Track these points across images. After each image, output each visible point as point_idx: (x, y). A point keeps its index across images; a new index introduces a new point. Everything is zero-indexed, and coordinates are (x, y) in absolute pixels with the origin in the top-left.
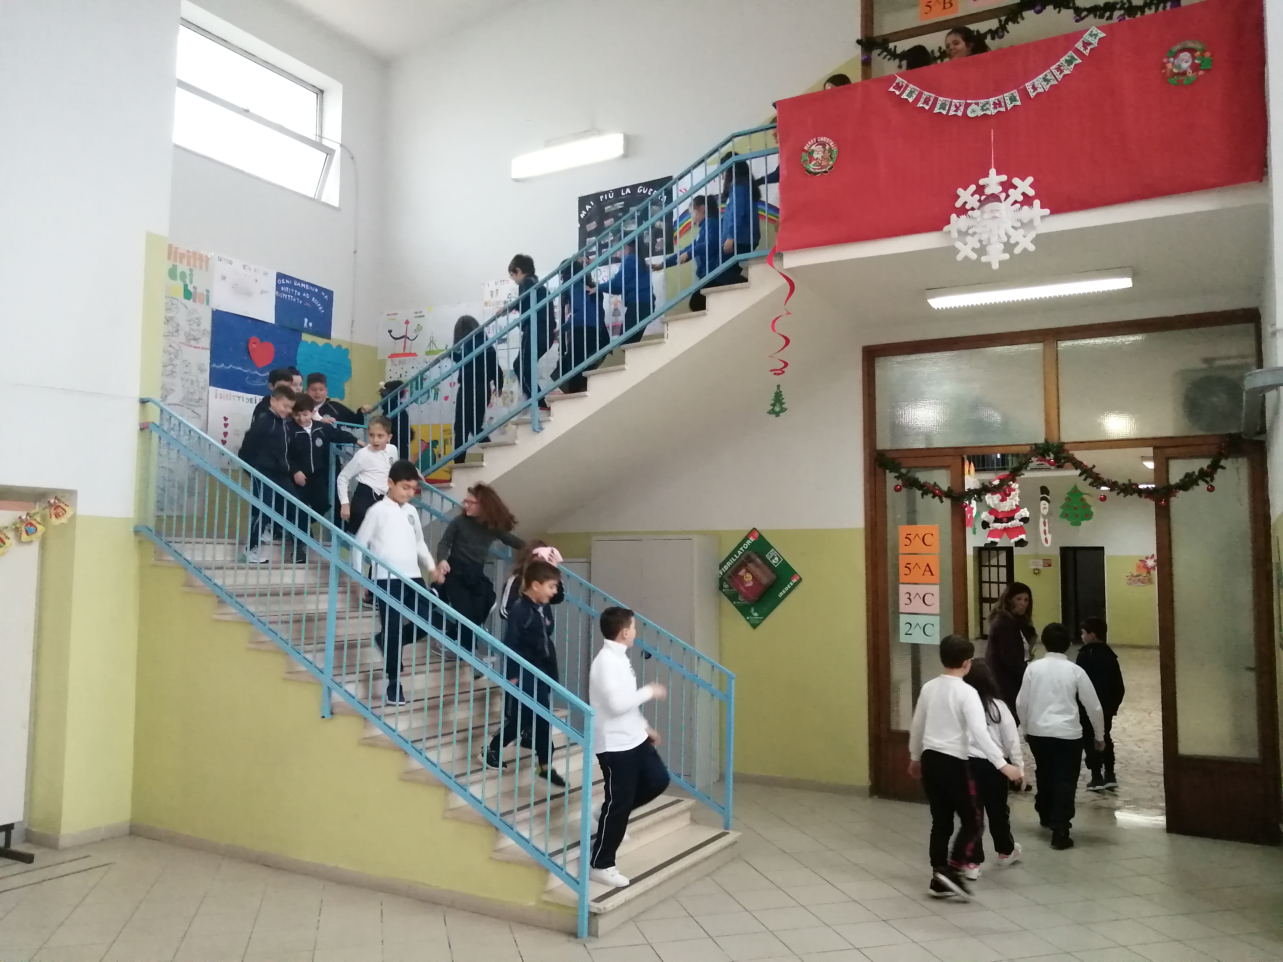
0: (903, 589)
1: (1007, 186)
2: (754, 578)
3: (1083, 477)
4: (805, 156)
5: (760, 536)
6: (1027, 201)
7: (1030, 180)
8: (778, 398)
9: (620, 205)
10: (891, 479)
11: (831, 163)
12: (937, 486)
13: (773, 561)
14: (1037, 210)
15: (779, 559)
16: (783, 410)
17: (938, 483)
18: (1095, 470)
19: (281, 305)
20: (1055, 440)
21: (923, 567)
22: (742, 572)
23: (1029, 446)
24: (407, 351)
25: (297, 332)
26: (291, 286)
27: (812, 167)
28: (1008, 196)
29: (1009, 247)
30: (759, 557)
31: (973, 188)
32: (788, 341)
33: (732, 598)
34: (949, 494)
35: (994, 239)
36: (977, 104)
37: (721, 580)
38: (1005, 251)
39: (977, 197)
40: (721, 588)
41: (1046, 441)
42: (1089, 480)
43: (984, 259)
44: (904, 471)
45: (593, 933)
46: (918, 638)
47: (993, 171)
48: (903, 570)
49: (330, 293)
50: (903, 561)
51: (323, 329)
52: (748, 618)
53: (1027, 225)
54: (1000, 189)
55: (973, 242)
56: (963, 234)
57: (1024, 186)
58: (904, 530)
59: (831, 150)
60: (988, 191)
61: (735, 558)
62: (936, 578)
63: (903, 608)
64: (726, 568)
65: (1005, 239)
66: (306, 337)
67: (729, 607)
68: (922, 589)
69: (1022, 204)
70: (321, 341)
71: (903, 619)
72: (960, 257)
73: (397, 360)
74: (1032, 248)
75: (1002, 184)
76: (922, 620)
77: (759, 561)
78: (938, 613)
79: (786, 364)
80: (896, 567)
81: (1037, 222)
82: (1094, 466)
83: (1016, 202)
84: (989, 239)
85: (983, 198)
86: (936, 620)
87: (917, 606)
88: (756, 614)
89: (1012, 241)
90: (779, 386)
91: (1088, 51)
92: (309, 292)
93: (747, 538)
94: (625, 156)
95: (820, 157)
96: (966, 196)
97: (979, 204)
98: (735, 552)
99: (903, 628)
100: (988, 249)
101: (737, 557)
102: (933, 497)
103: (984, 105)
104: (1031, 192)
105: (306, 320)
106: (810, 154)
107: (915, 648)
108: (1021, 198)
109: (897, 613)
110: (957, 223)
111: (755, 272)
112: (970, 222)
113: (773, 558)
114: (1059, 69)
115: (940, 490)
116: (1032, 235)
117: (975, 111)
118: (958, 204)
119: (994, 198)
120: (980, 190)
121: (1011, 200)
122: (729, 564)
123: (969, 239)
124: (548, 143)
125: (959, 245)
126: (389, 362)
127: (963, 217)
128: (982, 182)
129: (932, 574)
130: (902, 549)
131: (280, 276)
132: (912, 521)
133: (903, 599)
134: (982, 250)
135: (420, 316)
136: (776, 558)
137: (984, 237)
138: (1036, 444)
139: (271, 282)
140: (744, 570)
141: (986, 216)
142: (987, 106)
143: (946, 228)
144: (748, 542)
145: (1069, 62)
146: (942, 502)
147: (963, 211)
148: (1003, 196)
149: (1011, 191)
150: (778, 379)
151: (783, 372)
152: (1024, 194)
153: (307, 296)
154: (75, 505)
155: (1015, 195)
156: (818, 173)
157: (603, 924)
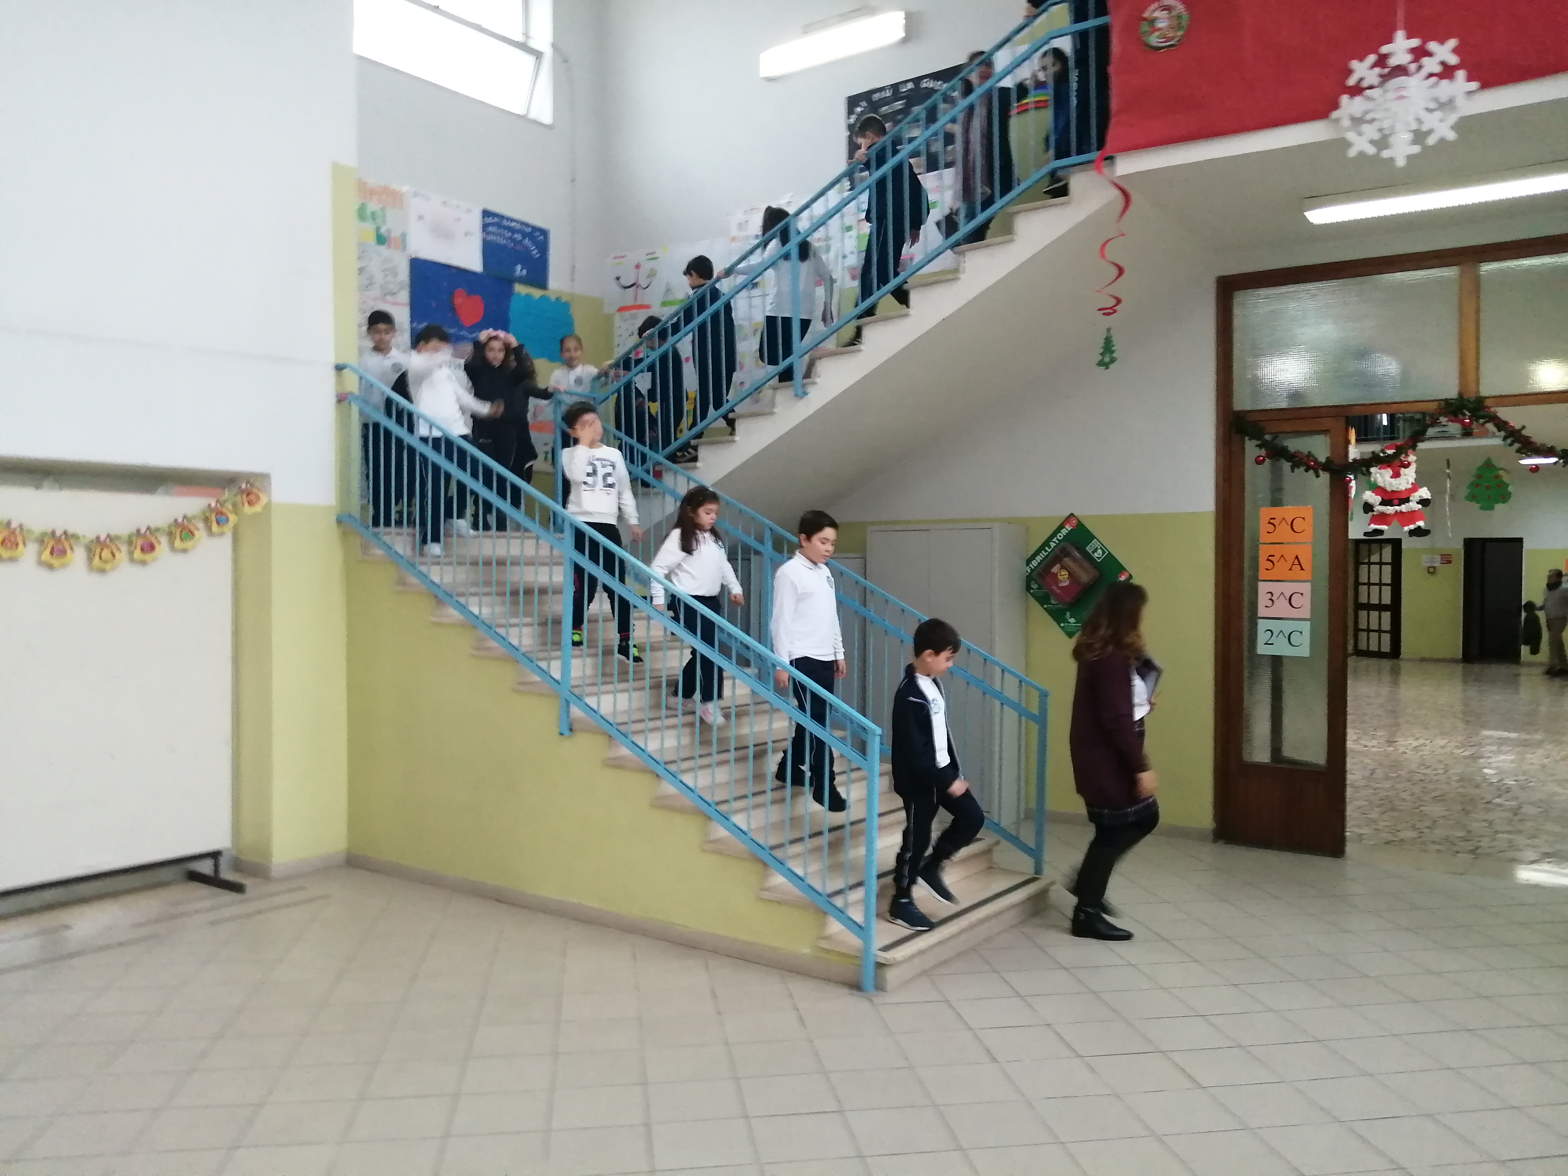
0: (1263, 587)
1: (1420, 53)
2: (1070, 575)
3: (1509, 441)
4: (1145, 27)
5: (1079, 521)
6: (1447, 72)
7: (1452, 43)
8: (1108, 346)
9: (899, 105)
10: (1252, 449)
11: (1180, 33)
12: (1313, 456)
13: (1096, 555)
14: (1461, 83)
15: (1104, 552)
16: (1113, 360)
17: (1313, 452)
18: (1524, 432)
19: (489, 250)
20: (1471, 395)
21: (1290, 559)
22: (1055, 569)
23: (1436, 403)
24: (638, 303)
25: (508, 282)
26: (499, 225)
27: (1154, 40)
28: (1420, 68)
29: (1419, 136)
30: (1077, 549)
31: (1372, 58)
32: (1121, 271)
33: (1043, 600)
34: (1328, 466)
35: (1399, 127)
37: (1029, 579)
38: (1415, 142)
39: (1377, 70)
40: (1028, 588)
41: (1460, 395)
42: (1517, 445)
43: (1385, 154)
44: (1268, 437)
45: (879, 988)
46: (1281, 648)
47: (1400, 34)
48: (1263, 564)
49: (544, 233)
50: (1264, 552)
51: (539, 279)
52: (1062, 625)
53: (1446, 105)
54: (1409, 57)
55: (1370, 131)
56: (1357, 121)
57: (1444, 52)
58: (1266, 512)
59: (1179, 16)
60: (1393, 62)
61: (1046, 551)
62: (1306, 574)
63: (1262, 611)
64: (1034, 563)
65: (1414, 126)
66: (520, 289)
67: (1038, 612)
68: (1288, 588)
69: (1441, 76)
70: (537, 293)
71: (1262, 626)
72: (1352, 153)
73: (627, 314)
74: (1451, 136)
75: (1413, 51)
76: (1288, 626)
77: (1077, 554)
78: (1308, 616)
79: (1119, 301)
80: (1255, 560)
81: (1460, 101)
82: (1524, 427)
83: (1431, 75)
84: (1392, 127)
85: (1386, 70)
86: (1306, 627)
87: (1281, 608)
88: (1072, 620)
89: (1425, 128)
90: (1109, 330)
92: (519, 231)
93: (1061, 527)
94: (905, 41)
95: (1164, 26)
96: (1362, 69)
97: (1380, 80)
98: (1046, 543)
99: (1262, 637)
100: (1392, 140)
101: (1049, 550)
102: (1306, 471)
104: (1453, 60)
105: (519, 267)
106: (1152, 21)
107: (1277, 661)
108: (1438, 69)
109: (1254, 618)
110: (1349, 106)
112: (1369, 105)
113: (1095, 550)
115: (1316, 461)
116: (1453, 118)
118: (1351, 81)
119: (1401, 70)
120: (1382, 61)
121: (1424, 72)
122: (1039, 558)
123: (1366, 128)
124: (808, 29)
125: (1351, 136)
126: (617, 317)
127: (1358, 99)
128: (1384, 49)
129: (1302, 569)
130: (1264, 538)
131: (486, 213)
132: (1276, 502)
133: (1263, 600)
134: (1382, 143)
135: (654, 259)
136: (1100, 551)
137: (1386, 124)
138: (1446, 400)
139: (475, 222)
140: (1058, 566)
141: (1391, 95)
143: (1335, 114)
144: (1064, 532)
146: (1318, 476)
147: (1357, 90)
148: (1413, 67)
149: (1425, 60)
150: (1108, 321)
151: (1115, 311)
152: (1443, 63)
153: (518, 237)
154: (268, 492)
155: (1431, 65)
156: (1165, 47)
157: (892, 976)
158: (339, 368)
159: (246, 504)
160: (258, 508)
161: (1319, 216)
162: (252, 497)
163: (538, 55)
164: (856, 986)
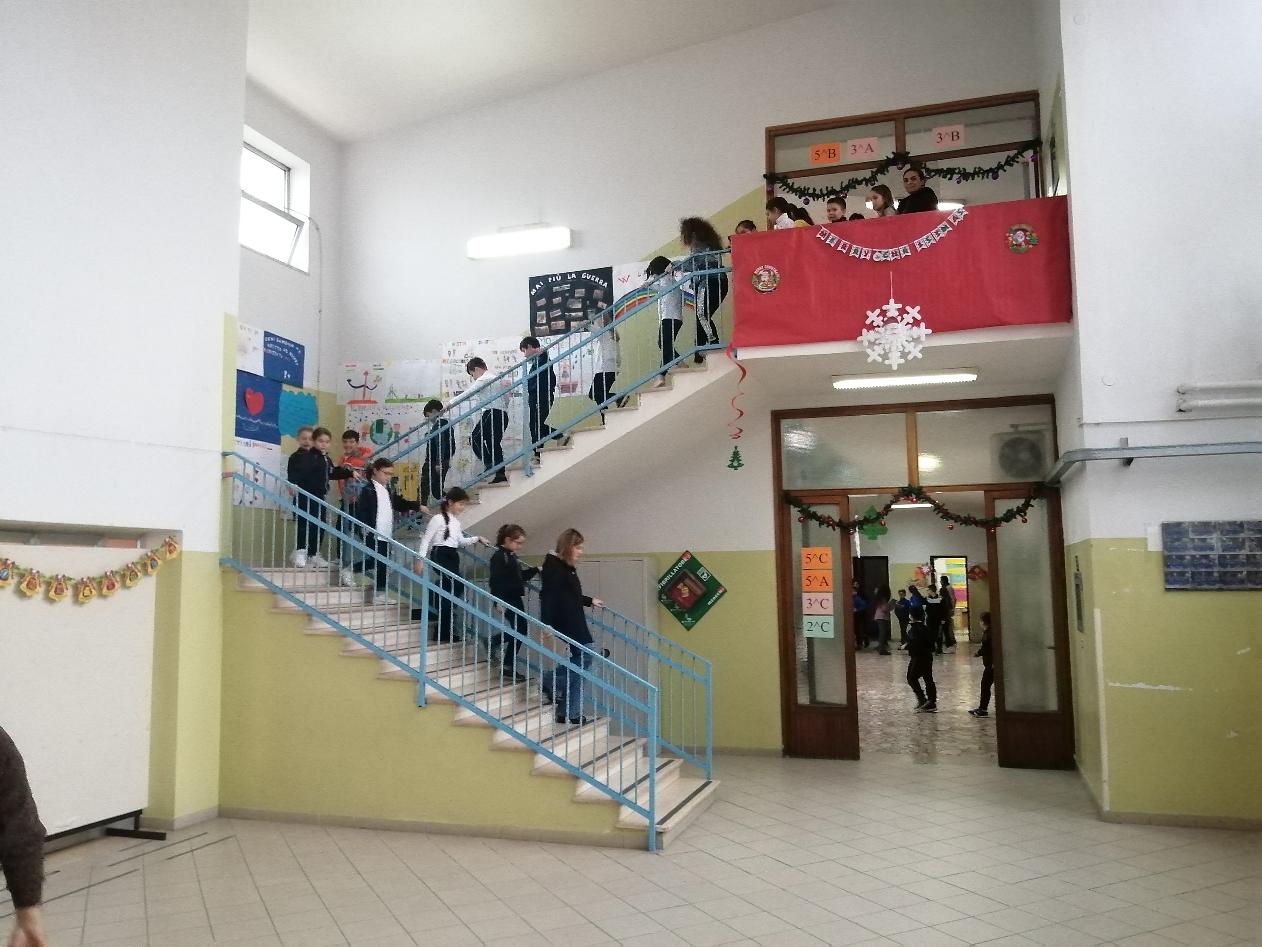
0: (805, 596)
1: (902, 312)
2: (690, 590)
3: (936, 512)
4: (755, 279)
5: (692, 556)
6: (916, 323)
7: (918, 308)
8: (736, 456)
9: (566, 287)
10: (795, 513)
11: (775, 285)
12: (831, 518)
13: (703, 577)
14: (923, 330)
15: (708, 575)
16: (740, 465)
17: (831, 516)
18: (945, 507)
19: (268, 360)
20: (916, 486)
21: (821, 579)
22: (680, 586)
23: (897, 489)
24: (366, 399)
25: (279, 382)
26: (274, 343)
27: (760, 287)
28: (903, 319)
29: (904, 355)
30: (692, 573)
31: (878, 311)
32: (742, 413)
33: (669, 606)
34: (840, 524)
35: (894, 349)
36: (880, 252)
37: (661, 592)
38: (901, 357)
39: (881, 318)
40: (660, 599)
41: (909, 485)
42: (941, 514)
43: (887, 362)
44: (805, 507)
45: (660, 847)
46: (816, 633)
47: (892, 301)
48: (805, 582)
49: (302, 348)
50: (805, 574)
51: (298, 381)
52: (683, 622)
53: (917, 340)
54: (897, 313)
55: (879, 350)
56: (872, 344)
57: (914, 312)
58: (805, 551)
59: (774, 275)
60: (889, 314)
61: (671, 575)
62: (830, 587)
63: (805, 611)
64: (664, 582)
65: (901, 349)
66: (286, 388)
67: (667, 615)
68: (820, 596)
69: (913, 325)
70: (296, 390)
71: (806, 619)
72: (870, 360)
73: (356, 406)
74: (920, 356)
75: (898, 310)
76: (821, 619)
77: (692, 577)
78: (832, 614)
79: (741, 431)
80: (800, 580)
81: (923, 338)
82: (944, 504)
83: (908, 323)
84: (890, 348)
85: (886, 319)
86: (831, 620)
87: (816, 609)
88: (689, 619)
89: (906, 351)
90: (736, 447)
91: (956, 223)
92: (287, 347)
93: (681, 559)
94: (571, 247)
95: (766, 280)
96: (873, 316)
97: (883, 323)
98: (671, 570)
99: (806, 626)
100: (890, 355)
101: (673, 574)
102: (828, 527)
103: (885, 254)
104: (919, 317)
105: (286, 372)
106: (759, 277)
107: (810, 641)
108: (912, 321)
109: (801, 614)
110: (867, 336)
111: (710, 359)
112: (878, 336)
113: (703, 574)
114: (937, 233)
115: (833, 521)
116: (920, 347)
117: (878, 257)
118: (868, 322)
119: (893, 320)
120: (883, 313)
121: (905, 322)
122: (666, 579)
123: (876, 347)
124: (501, 230)
125: (869, 351)
126: (348, 409)
127: (872, 332)
128: (884, 307)
129: (827, 585)
130: (804, 566)
131: (267, 334)
132: (806, 544)
133: (805, 603)
134: (885, 356)
135: (380, 369)
136: (706, 575)
137: (887, 347)
138: (902, 488)
139: (259, 340)
140: (682, 584)
141: (888, 332)
142: (887, 254)
143: (859, 338)
144: (682, 562)
145: (944, 229)
146: (834, 530)
147: (871, 327)
148: (899, 318)
149: (905, 316)
150: (736, 442)
151: (739, 437)
152: (913, 318)
153: (286, 351)
154: (181, 544)
155: (908, 318)
156: (766, 292)
157: (666, 839)
158: (225, 455)
159: (168, 553)
160: (174, 555)
161: (840, 385)
162: (172, 548)
163: (299, 224)
164: (645, 848)
